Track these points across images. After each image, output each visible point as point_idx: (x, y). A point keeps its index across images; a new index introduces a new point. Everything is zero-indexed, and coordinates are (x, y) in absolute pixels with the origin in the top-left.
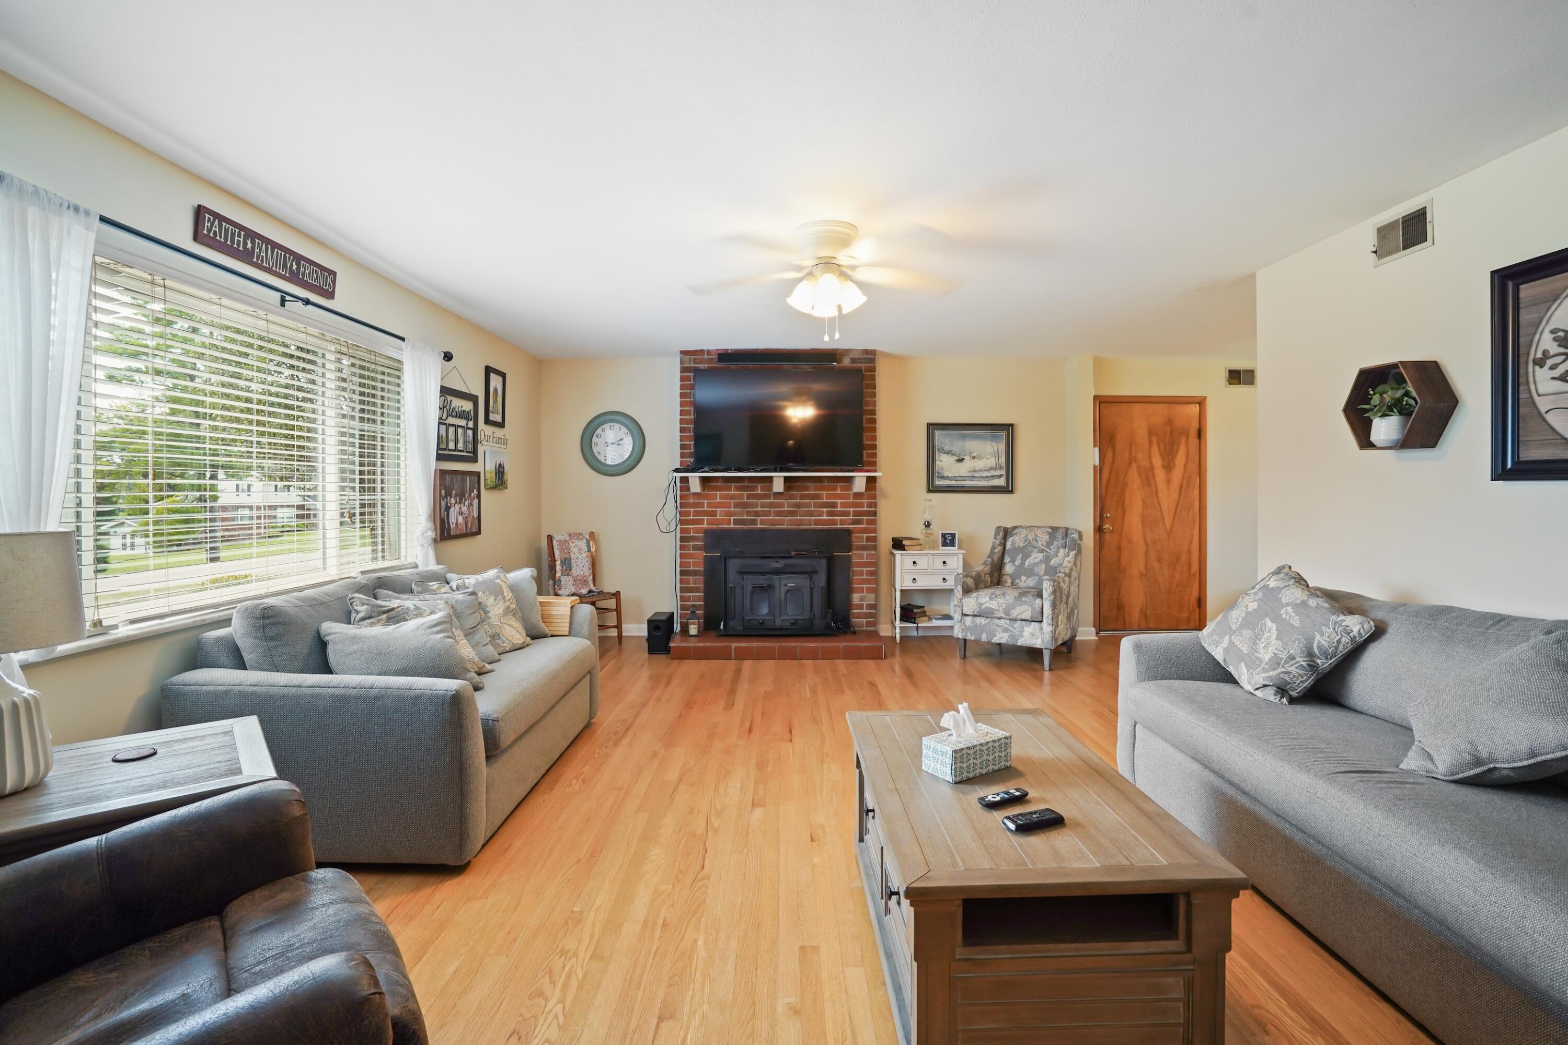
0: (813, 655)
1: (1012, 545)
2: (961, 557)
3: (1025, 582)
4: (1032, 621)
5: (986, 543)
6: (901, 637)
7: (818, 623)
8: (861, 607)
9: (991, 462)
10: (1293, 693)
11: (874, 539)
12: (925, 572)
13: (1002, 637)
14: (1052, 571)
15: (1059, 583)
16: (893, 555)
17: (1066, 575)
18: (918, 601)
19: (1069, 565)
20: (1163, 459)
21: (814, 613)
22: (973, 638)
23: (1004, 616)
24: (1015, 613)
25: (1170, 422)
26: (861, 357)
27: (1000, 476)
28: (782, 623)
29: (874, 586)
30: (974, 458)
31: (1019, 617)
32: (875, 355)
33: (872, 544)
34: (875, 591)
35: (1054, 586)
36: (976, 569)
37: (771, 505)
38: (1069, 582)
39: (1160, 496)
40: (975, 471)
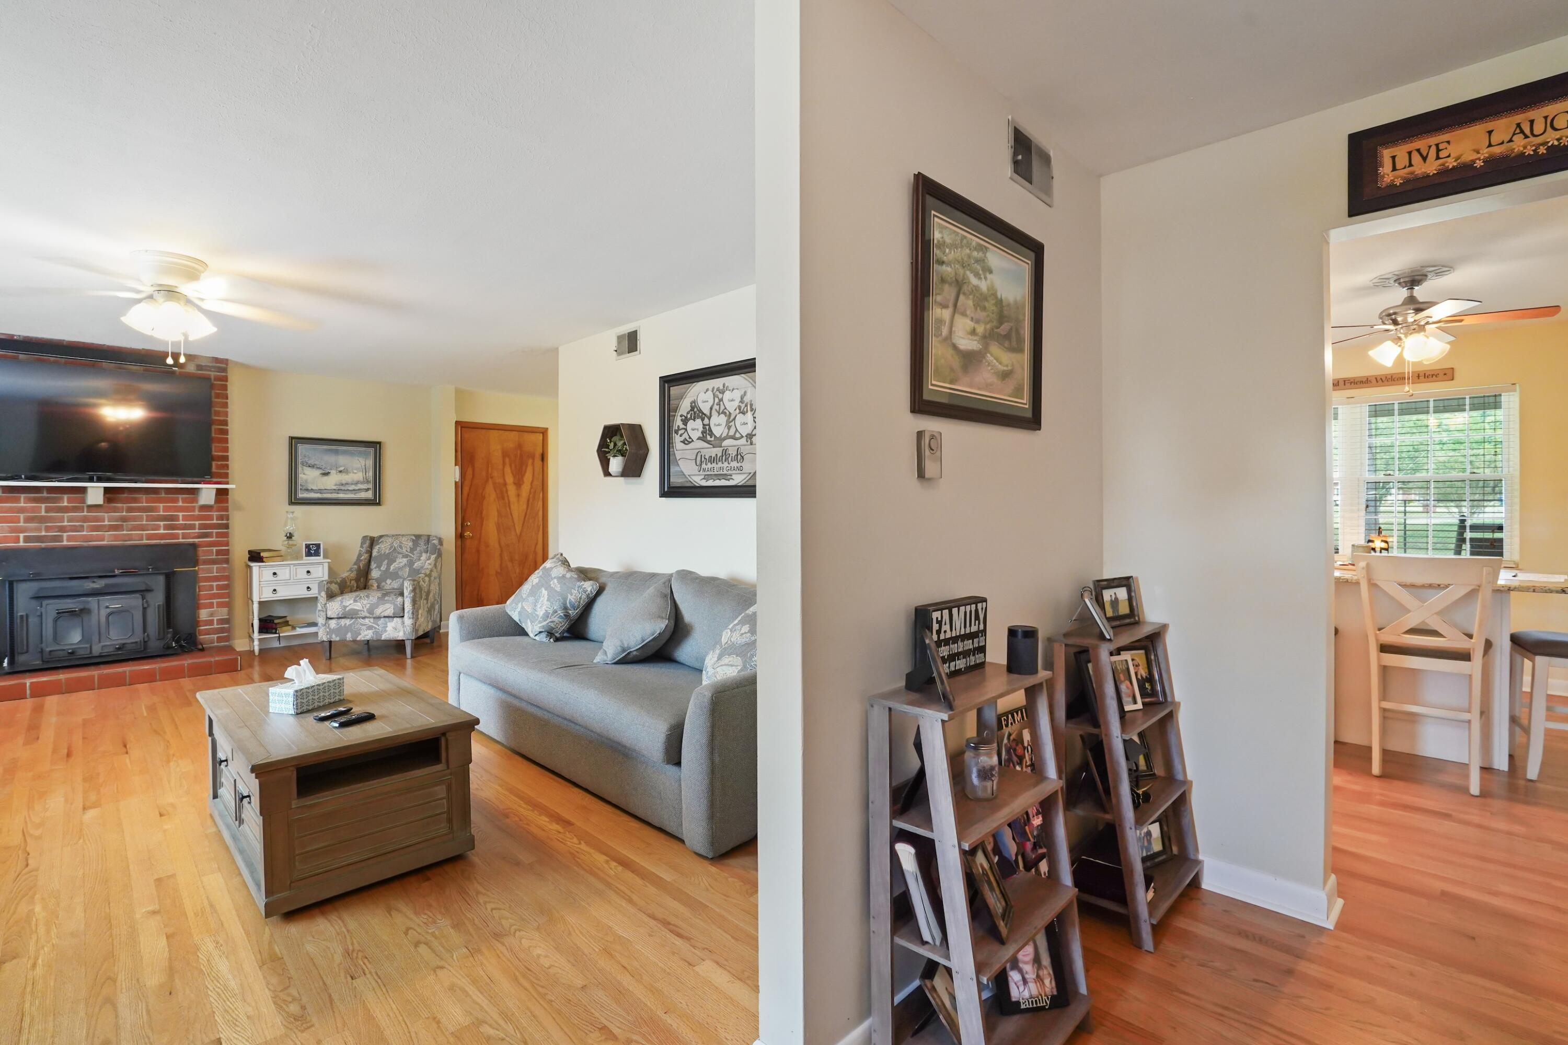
0: (150, 678)
1: (378, 552)
2: (326, 566)
3: (389, 584)
4: (394, 617)
5: (354, 550)
6: (260, 650)
7: (155, 645)
8: (211, 622)
9: (359, 476)
10: (557, 635)
11: (227, 552)
12: (286, 583)
13: (366, 635)
14: (414, 572)
15: (419, 582)
16: (250, 567)
17: (426, 575)
18: (279, 611)
19: (430, 567)
20: (514, 477)
21: (148, 635)
22: (338, 639)
23: (368, 615)
24: (378, 612)
25: (520, 446)
26: (211, 365)
27: (367, 490)
28: (102, 649)
29: (227, 600)
30: (340, 472)
31: (382, 615)
32: (227, 364)
33: (224, 556)
34: (229, 605)
35: (413, 585)
36: (342, 576)
37: (85, 519)
38: (429, 581)
39: (512, 507)
40: (342, 485)
